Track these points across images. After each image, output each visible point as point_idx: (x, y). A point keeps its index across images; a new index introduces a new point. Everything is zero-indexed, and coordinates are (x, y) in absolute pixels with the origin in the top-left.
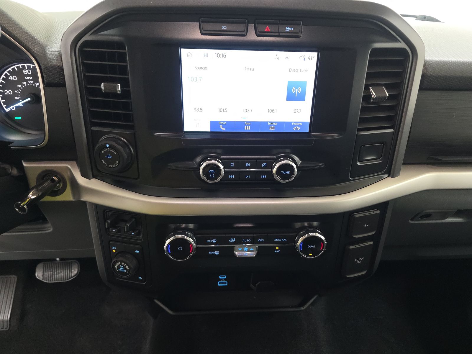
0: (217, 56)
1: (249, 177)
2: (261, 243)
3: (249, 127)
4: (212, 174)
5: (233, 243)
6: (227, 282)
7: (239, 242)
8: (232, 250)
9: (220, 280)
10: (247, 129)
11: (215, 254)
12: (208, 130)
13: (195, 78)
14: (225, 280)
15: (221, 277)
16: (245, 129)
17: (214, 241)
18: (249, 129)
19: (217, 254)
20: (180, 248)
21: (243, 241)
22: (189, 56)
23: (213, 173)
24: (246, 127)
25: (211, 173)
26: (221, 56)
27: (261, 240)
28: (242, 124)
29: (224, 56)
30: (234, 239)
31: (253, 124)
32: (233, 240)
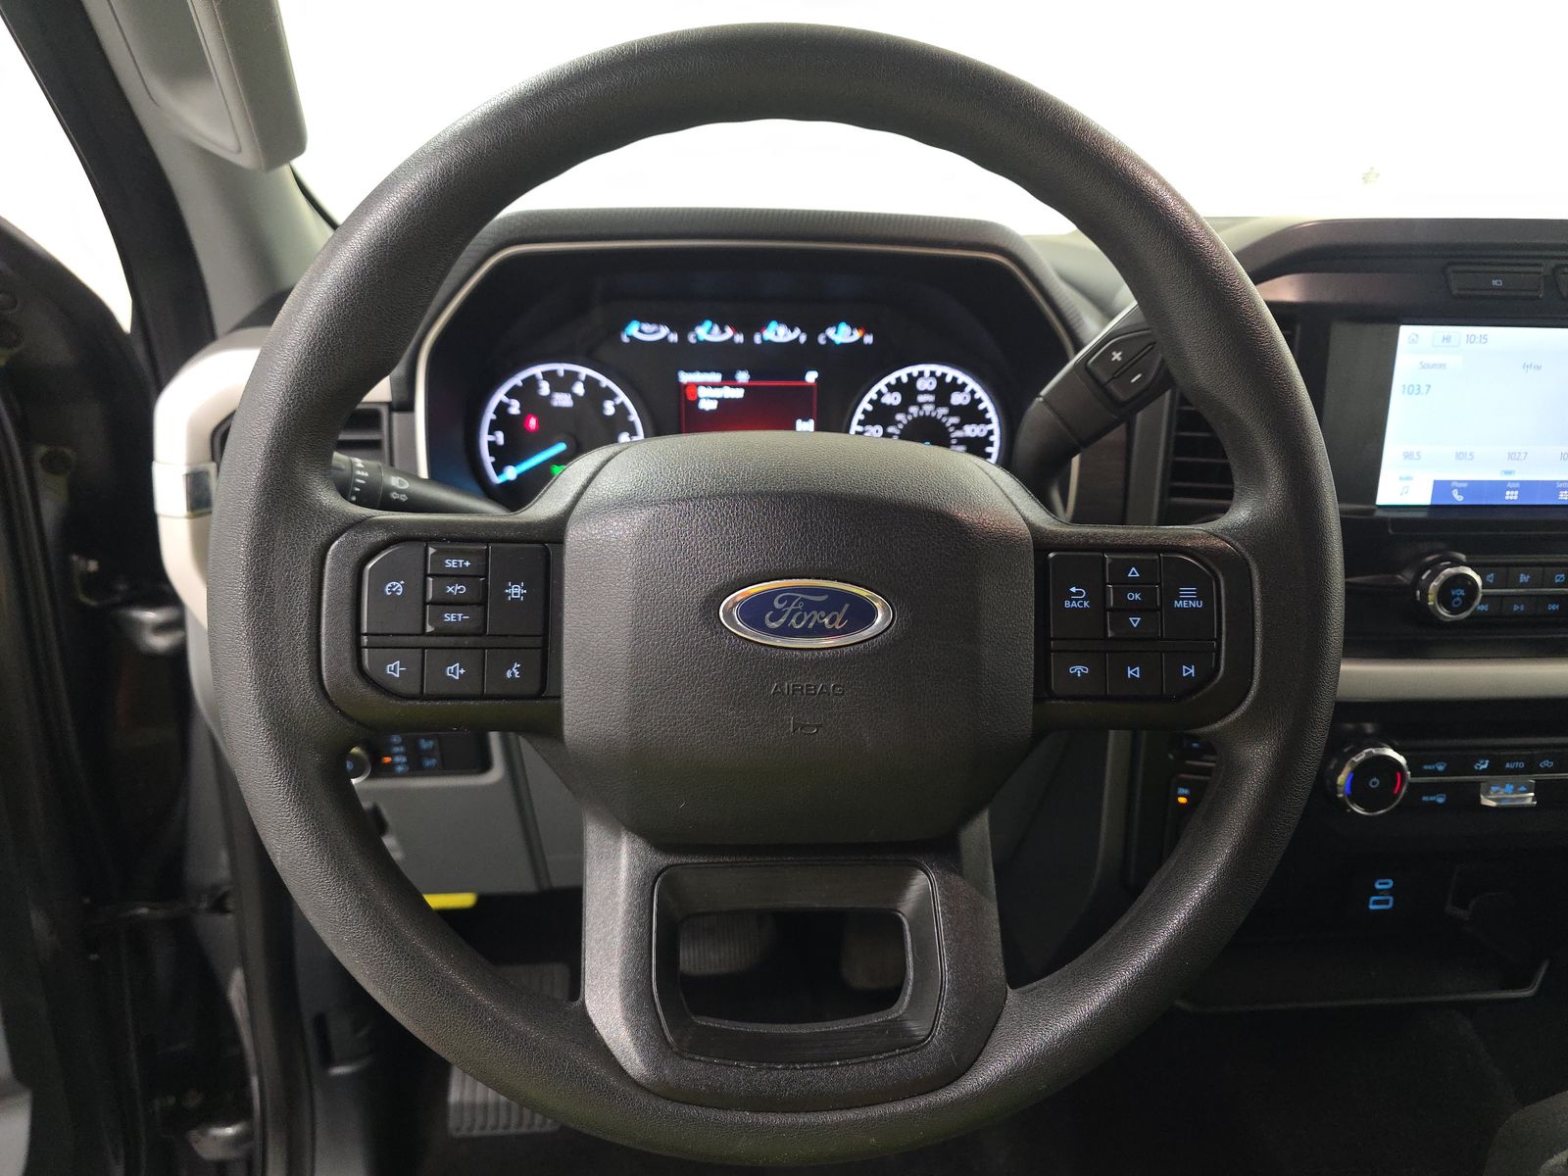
0: (1470, 339)
1: (1522, 608)
2: (1547, 770)
3: (1517, 492)
4: (1458, 599)
5: (1484, 772)
6: (1391, 899)
7: (1496, 769)
8: (1474, 791)
9: (1377, 892)
10: (1511, 497)
11: (1435, 803)
12: (1427, 501)
13: (1416, 388)
14: (1390, 892)
15: (1380, 884)
16: (1507, 498)
17: (1441, 768)
18: (1516, 498)
19: (1441, 800)
20: (1374, 782)
21: (1508, 766)
22: (1414, 342)
23: (1461, 596)
24: (1508, 493)
25: (1456, 596)
26: (1477, 340)
27: (1547, 763)
28: (1501, 486)
29: (1484, 337)
30: (1487, 761)
31: (1525, 486)
32: (1484, 764)
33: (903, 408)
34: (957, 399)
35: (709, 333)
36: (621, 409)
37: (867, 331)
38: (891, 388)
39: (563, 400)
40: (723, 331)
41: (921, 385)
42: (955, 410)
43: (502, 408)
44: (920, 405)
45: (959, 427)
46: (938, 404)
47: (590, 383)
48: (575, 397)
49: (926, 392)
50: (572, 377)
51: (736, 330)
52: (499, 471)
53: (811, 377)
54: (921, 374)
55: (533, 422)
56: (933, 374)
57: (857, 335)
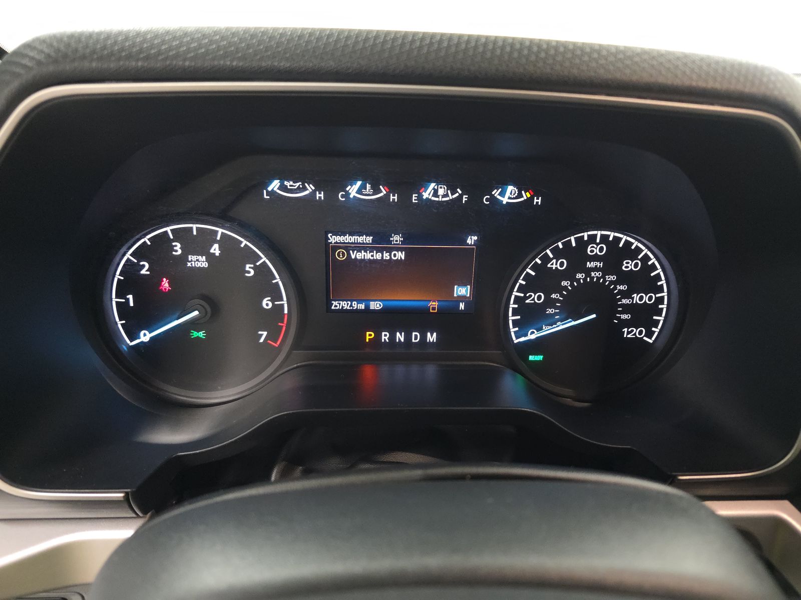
33: (568, 274)
34: (628, 265)
35: (359, 191)
36: (262, 270)
37: (536, 194)
38: (558, 254)
39: (198, 262)
40: (376, 191)
41: (593, 250)
42: (624, 278)
43: (131, 270)
44: (588, 272)
45: (627, 294)
46: (605, 271)
47: (225, 242)
48: (210, 257)
49: (595, 258)
50: (207, 238)
51: (392, 189)
52: (133, 336)
53: (472, 240)
54: (592, 239)
55: (165, 284)
56: (604, 238)
57: (526, 195)
